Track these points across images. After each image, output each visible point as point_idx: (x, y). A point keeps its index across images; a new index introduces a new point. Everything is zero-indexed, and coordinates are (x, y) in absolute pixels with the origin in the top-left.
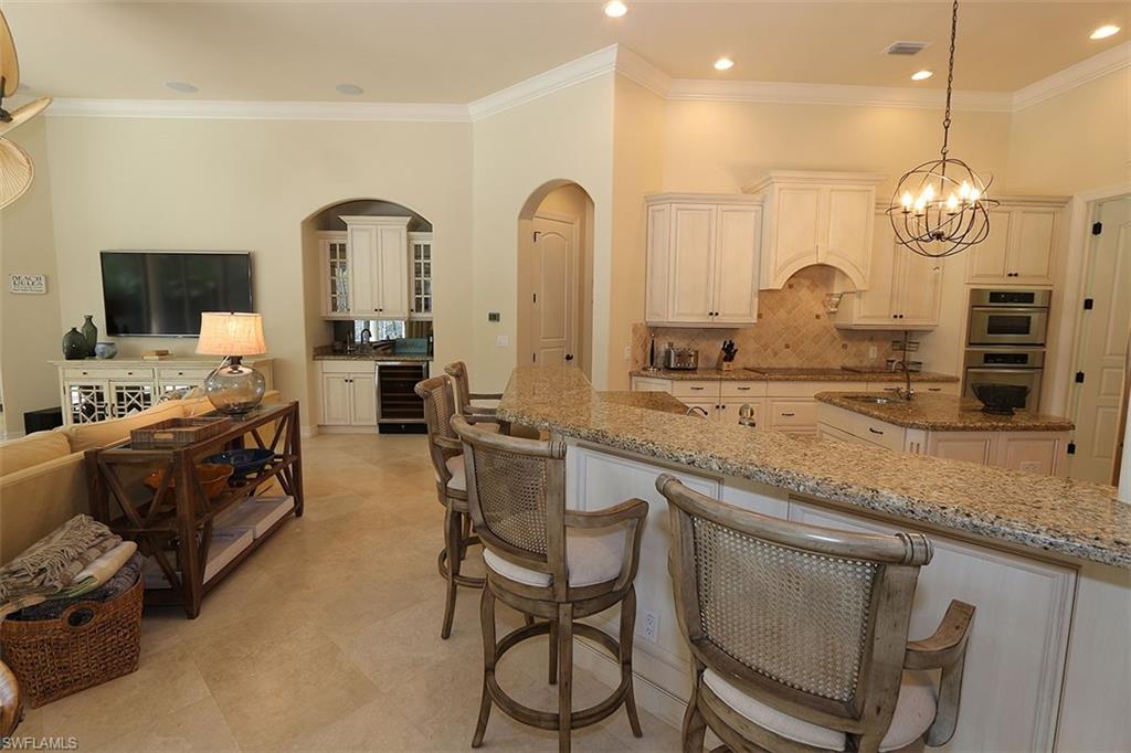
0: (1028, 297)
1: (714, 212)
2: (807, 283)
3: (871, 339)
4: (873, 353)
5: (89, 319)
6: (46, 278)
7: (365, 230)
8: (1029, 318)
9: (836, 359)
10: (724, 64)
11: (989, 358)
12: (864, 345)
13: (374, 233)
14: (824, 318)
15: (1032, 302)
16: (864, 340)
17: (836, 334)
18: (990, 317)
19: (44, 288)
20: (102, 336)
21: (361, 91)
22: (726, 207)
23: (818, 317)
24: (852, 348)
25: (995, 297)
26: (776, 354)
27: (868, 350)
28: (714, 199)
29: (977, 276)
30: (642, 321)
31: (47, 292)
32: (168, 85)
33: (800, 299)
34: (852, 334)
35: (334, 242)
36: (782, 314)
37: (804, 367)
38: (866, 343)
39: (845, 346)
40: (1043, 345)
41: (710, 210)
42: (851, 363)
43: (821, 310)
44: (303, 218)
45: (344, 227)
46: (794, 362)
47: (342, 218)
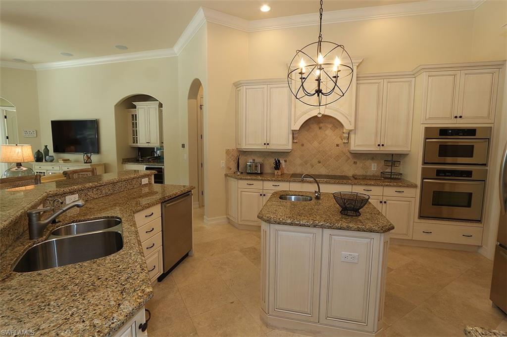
0: (471, 132)
1: (266, 89)
2: (330, 126)
3: (373, 159)
4: (374, 168)
5: (46, 146)
6: (36, 131)
7: (143, 108)
8: (473, 146)
9: (349, 170)
10: (265, 8)
11: (440, 173)
12: (368, 163)
13: (146, 109)
14: (342, 146)
15: (475, 135)
16: (368, 159)
17: (349, 155)
18: (440, 145)
19: (35, 135)
20: (51, 153)
21: (127, 48)
22: (271, 86)
23: (337, 145)
24: (360, 164)
25: (444, 132)
26: (313, 166)
27: (371, 166)
28: (265, 82)
29: (430, 118)
30: (235, 148)
31: (36, 137)
32: (61, 54)
33: (326, 135)
34: (359, 156)
35: (133, 114)
36: (316, 144)
37: (330, 174)
38: (370, 161)
39: (355, 163)
40: (485, 165)
41: (264, 88)
42: (359, 172)
43: (340, 142)
44: (115, 104)
45: (135, 107)
46: (323, 171)
47: (134, 103)
